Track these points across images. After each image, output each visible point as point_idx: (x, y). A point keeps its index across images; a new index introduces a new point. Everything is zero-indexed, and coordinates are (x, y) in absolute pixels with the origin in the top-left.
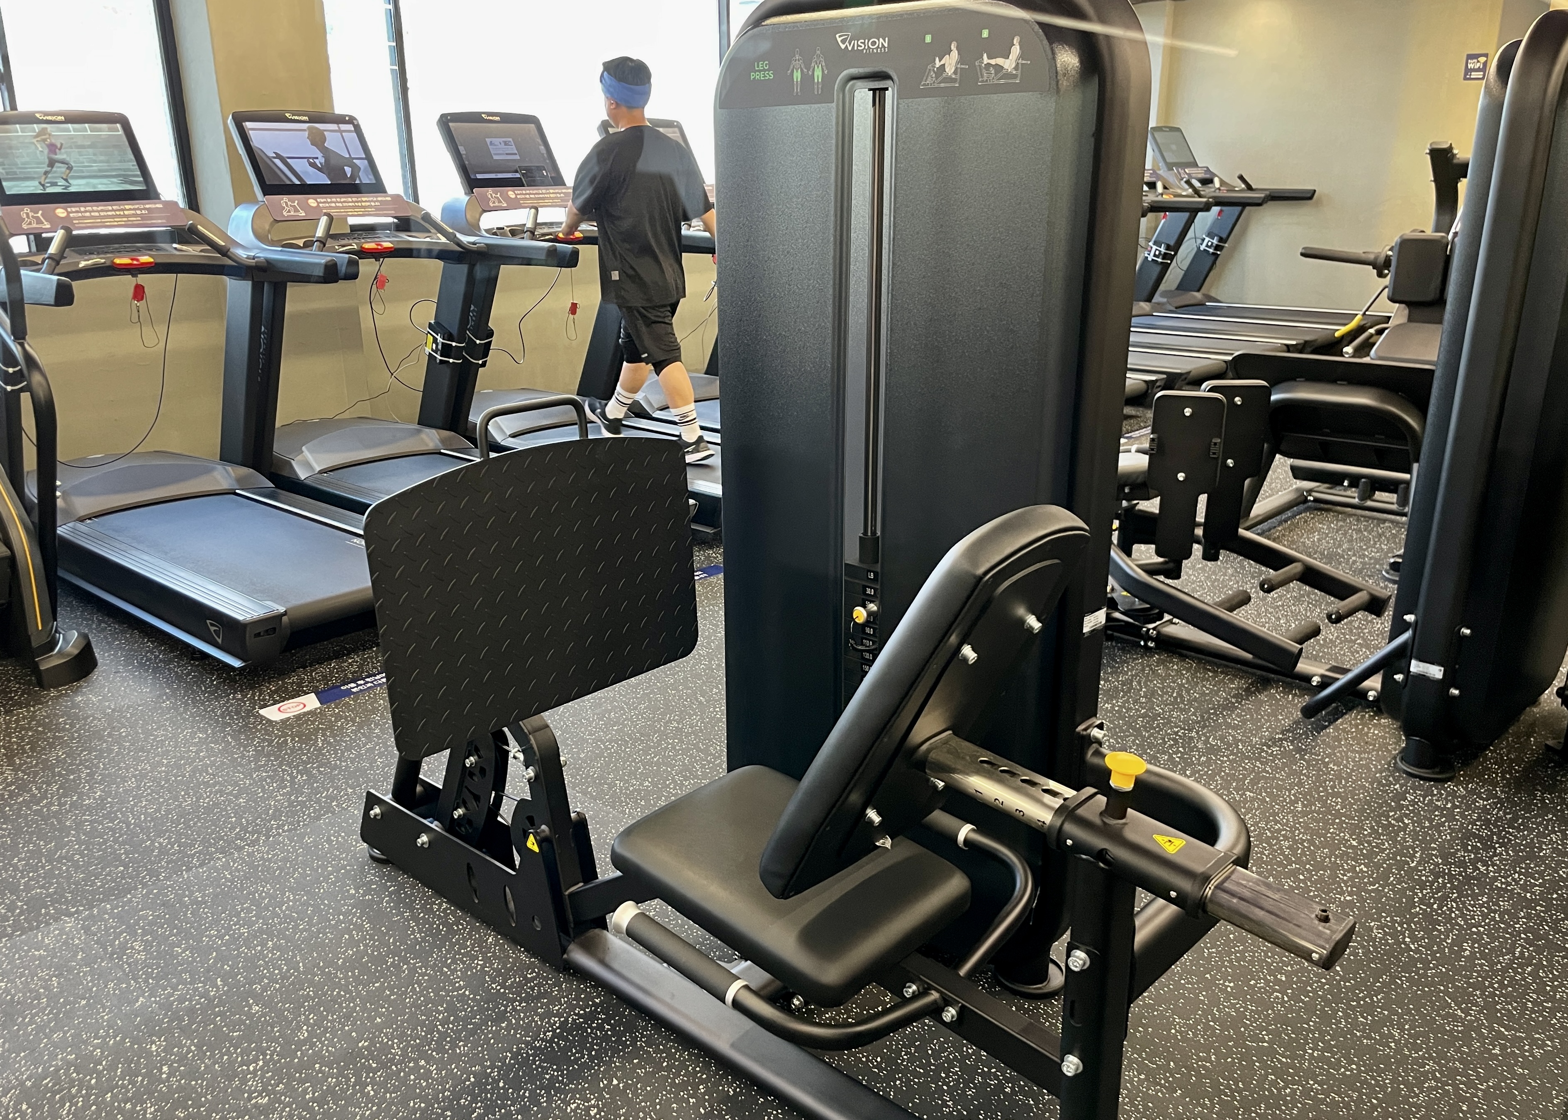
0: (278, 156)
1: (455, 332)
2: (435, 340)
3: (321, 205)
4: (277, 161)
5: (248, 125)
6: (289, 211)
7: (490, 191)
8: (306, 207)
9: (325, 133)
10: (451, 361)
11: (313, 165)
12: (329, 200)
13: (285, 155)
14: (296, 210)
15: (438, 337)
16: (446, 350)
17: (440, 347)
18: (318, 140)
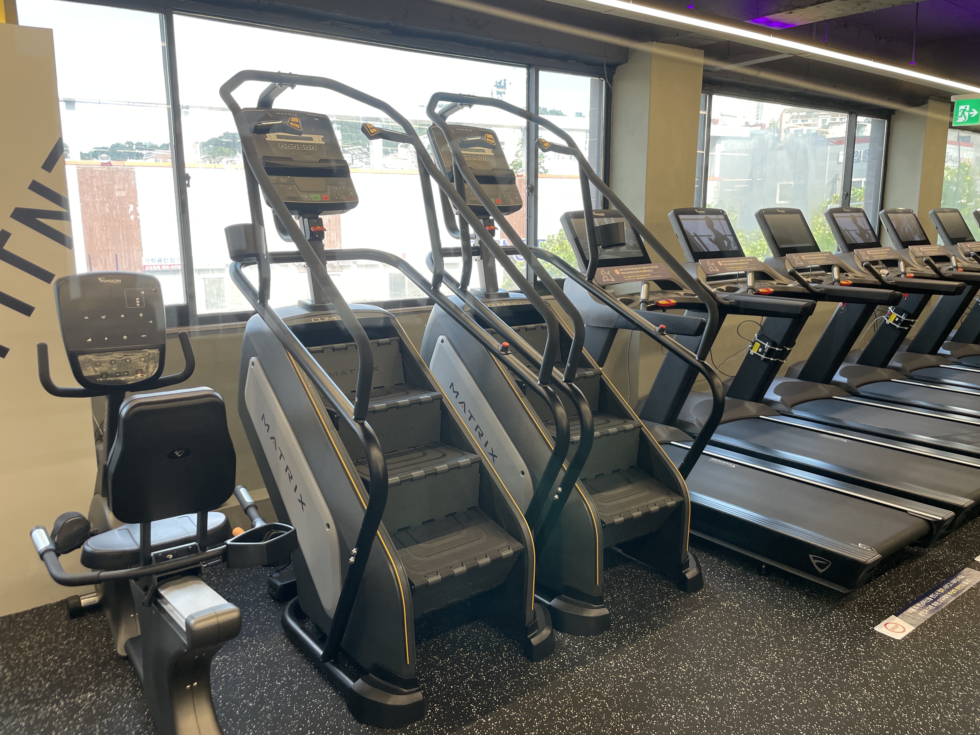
0: (696, 235)
4: (695, 238)
5: (681, 217)
9: (713, 221)
11: (711, 240)
13: (698, 234)
18: (710, 225)
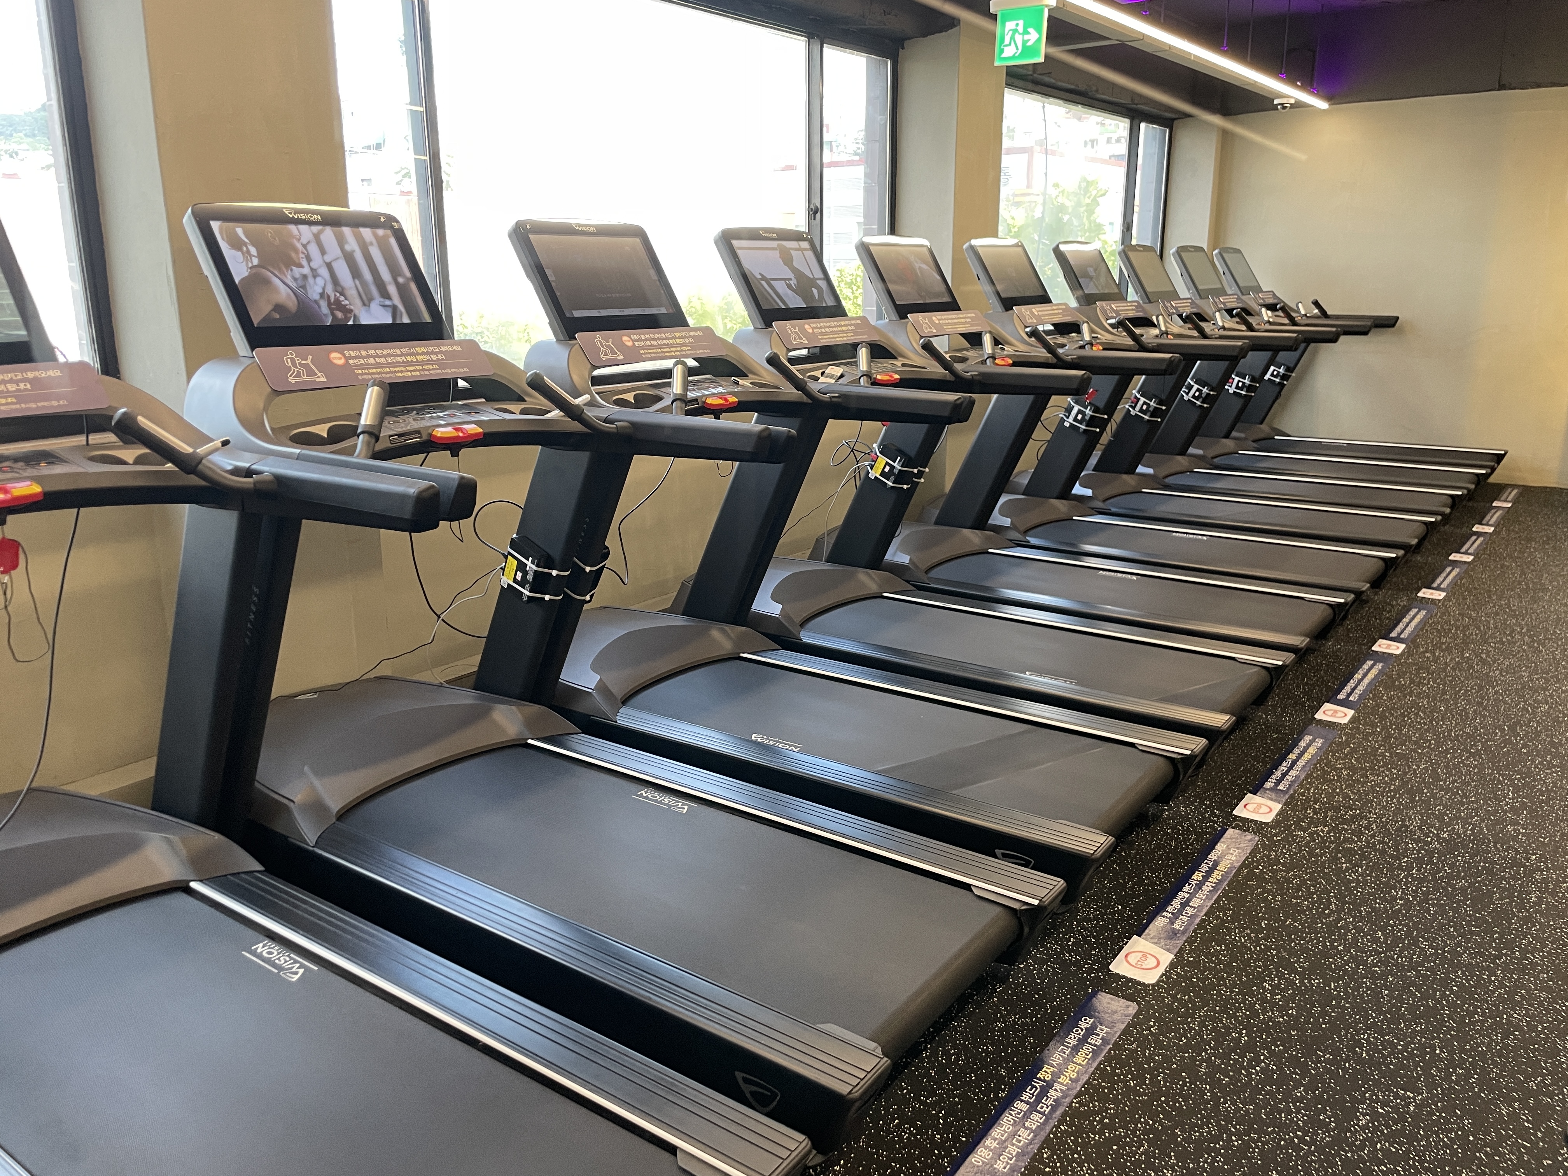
1: (556, 553)
2: (521, 567)
3: (351, 361)
6: (298, 375)
7: (598, 336)
8: (326, 366)
10: (547, 597)
12: (364, 353)
14: (311, 373)
15: (529, 563)
16: (540, 583)
17: (530, 577)
